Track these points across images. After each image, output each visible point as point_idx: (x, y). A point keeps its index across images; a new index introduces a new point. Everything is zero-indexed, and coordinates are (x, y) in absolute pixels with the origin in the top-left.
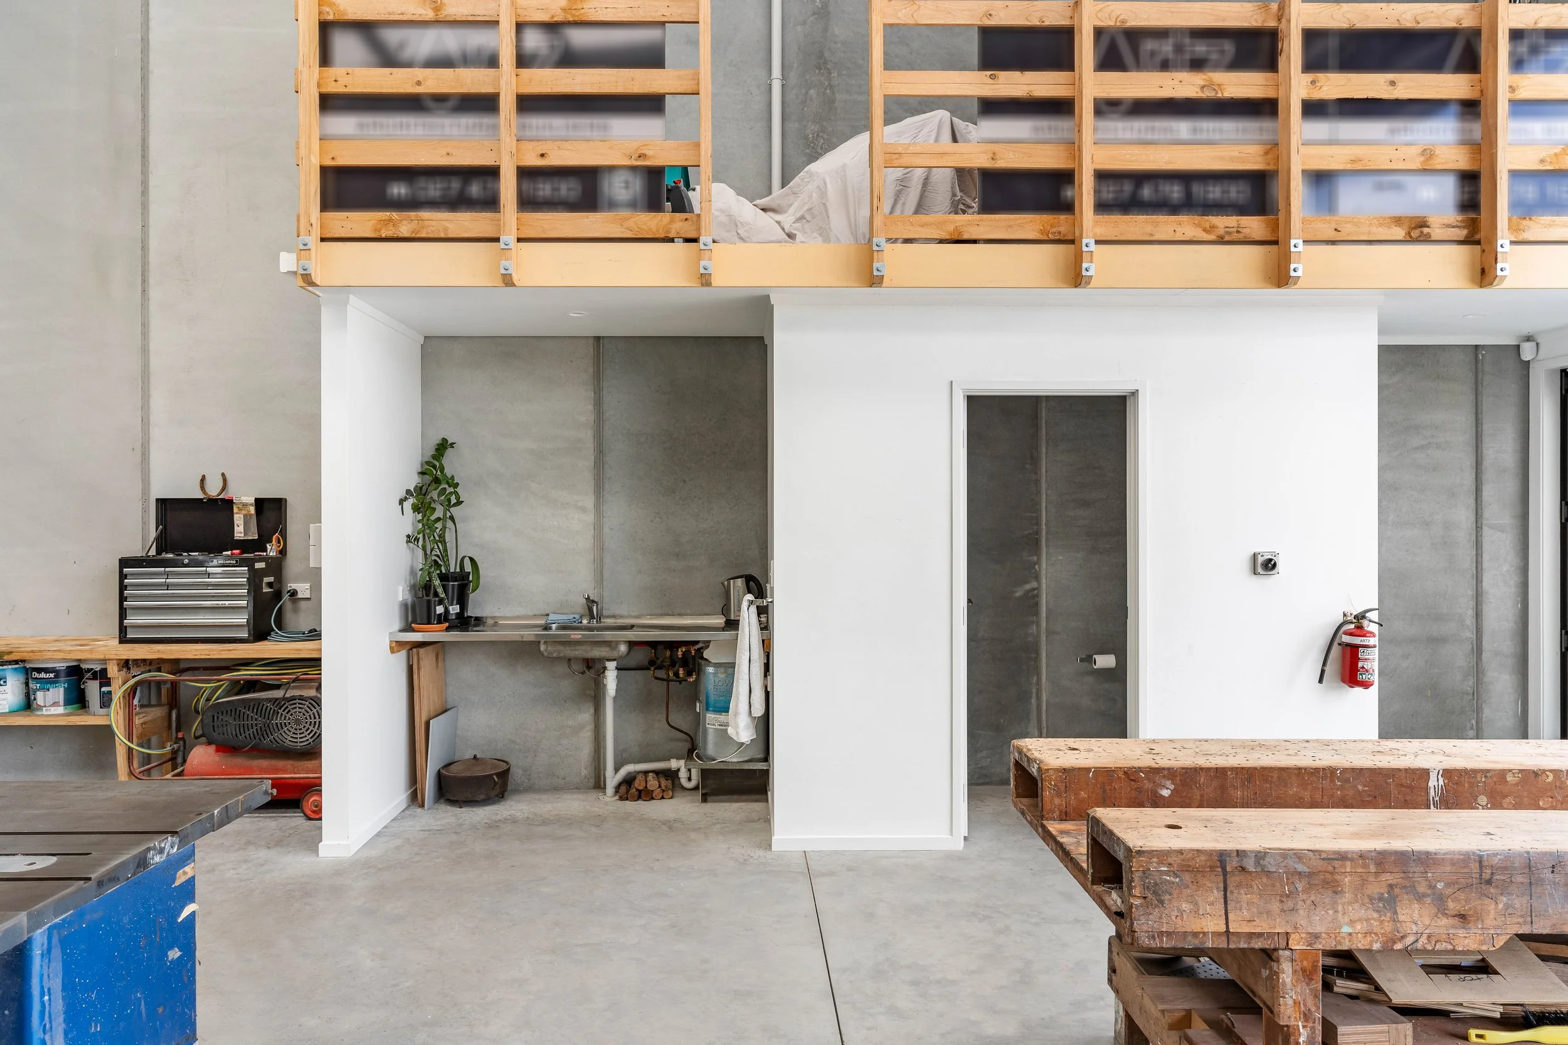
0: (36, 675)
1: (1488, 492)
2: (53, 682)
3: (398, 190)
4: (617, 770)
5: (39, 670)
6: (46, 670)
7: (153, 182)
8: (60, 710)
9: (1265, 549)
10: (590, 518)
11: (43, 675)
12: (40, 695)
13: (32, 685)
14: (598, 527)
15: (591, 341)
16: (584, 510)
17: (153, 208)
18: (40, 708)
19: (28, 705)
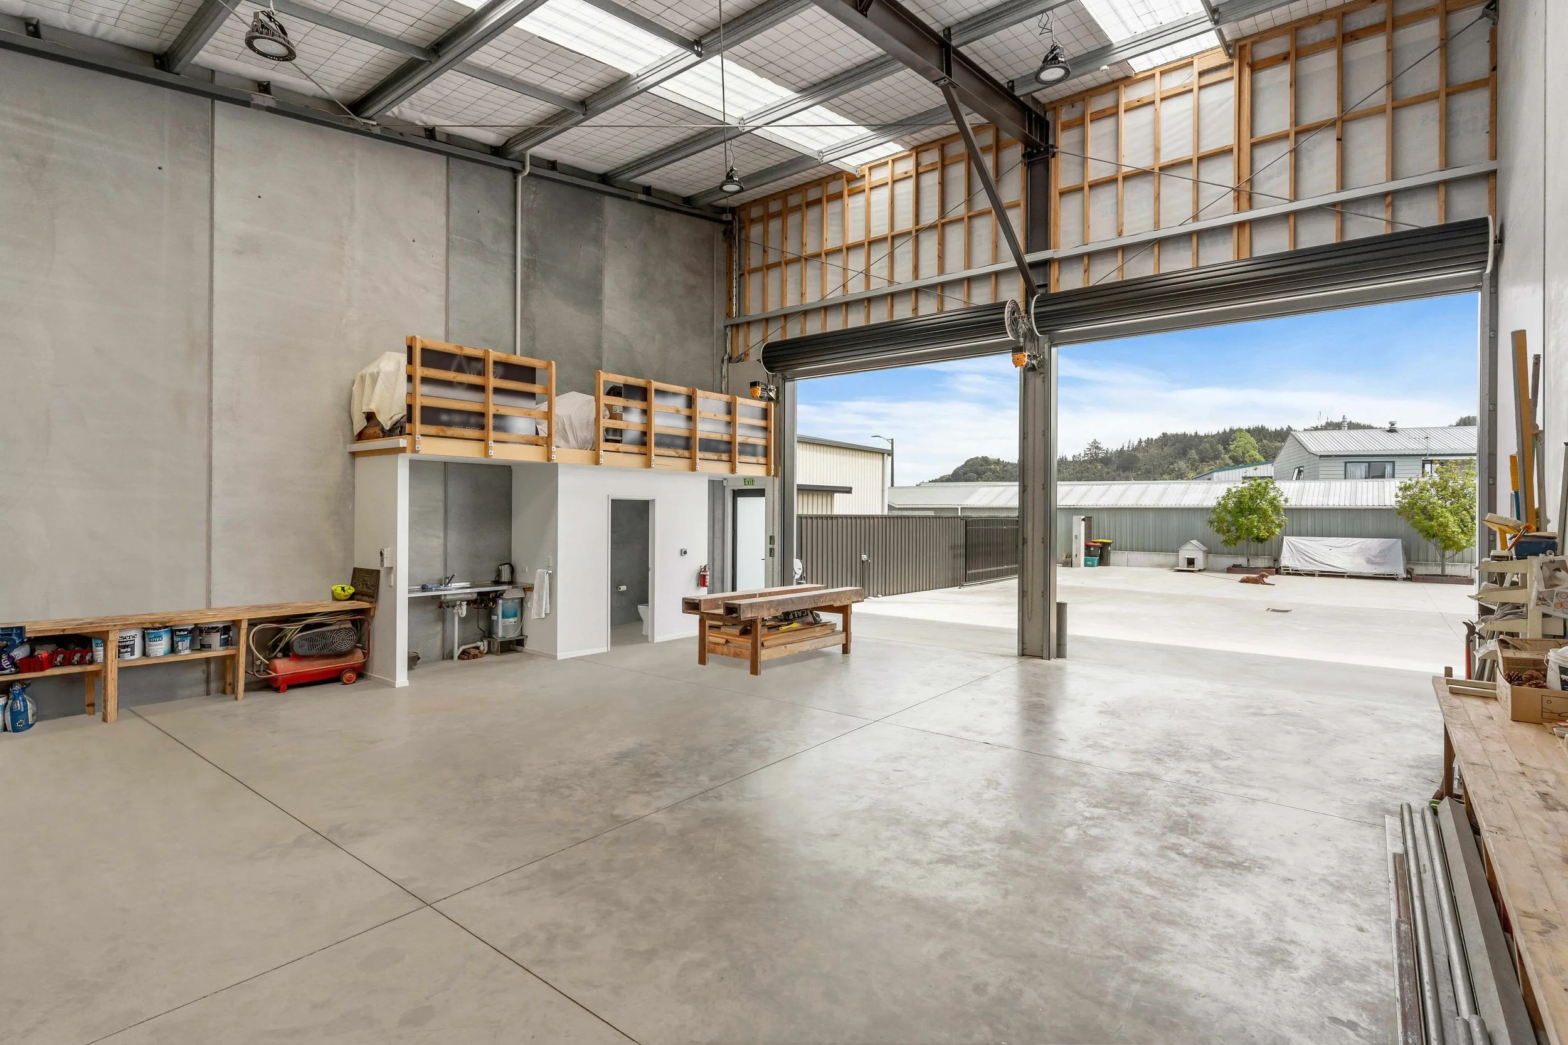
0: (179, 633)
1: (716, 527)
2: (186, 636)
3: (444, 417)
4: (458, 649)
5: (180, 631)
6: (184, 630)
7: (214, 364)
8: (187, 652)
9: (684, 547)
10: (442, 541)
11: (182, 633)
12: (180, 643)
13: (175, 639)
14: (445, 545)
15: (443, 464)
16: (438, 537)
17: (215, 379)
18: (180, 651)
19: (173, 649)
